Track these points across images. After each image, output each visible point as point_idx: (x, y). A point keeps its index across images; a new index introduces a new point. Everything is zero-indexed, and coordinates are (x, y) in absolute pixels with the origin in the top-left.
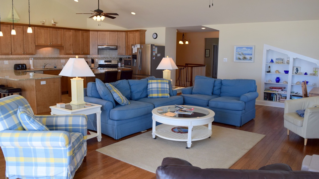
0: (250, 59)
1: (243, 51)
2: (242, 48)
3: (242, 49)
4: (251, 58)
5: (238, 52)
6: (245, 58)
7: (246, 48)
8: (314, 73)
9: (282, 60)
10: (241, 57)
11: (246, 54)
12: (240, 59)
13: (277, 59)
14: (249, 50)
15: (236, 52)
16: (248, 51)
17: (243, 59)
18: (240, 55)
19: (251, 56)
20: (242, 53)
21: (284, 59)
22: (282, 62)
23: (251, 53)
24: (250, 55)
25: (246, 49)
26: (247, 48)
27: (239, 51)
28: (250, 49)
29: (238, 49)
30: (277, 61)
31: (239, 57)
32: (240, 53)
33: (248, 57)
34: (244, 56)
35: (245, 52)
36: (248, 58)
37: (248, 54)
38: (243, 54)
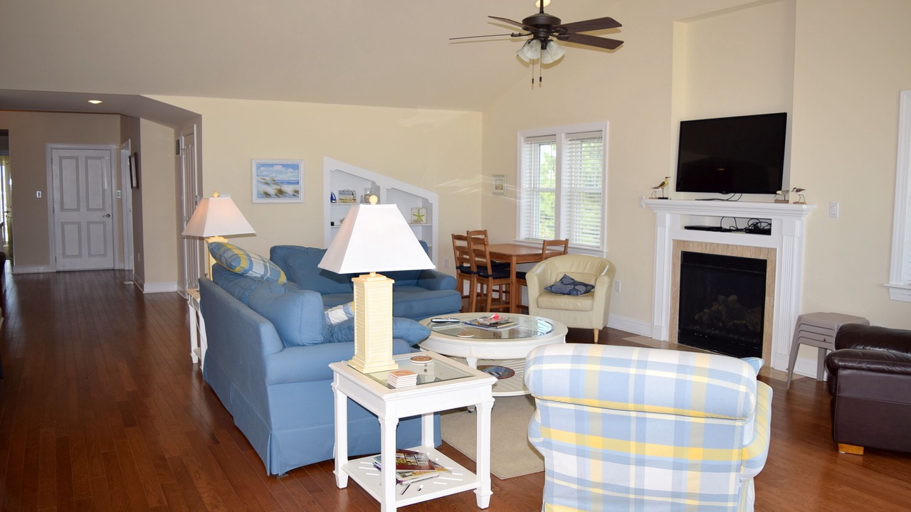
0: (294, 195)
1: (274, 175)
2: (272, 165)
3: (271, 168)
4: (297, 192)
5: (264, 176)
6: (281, 193)
7: (282, 165)
8: (416, 218)
9: (353, 194)
10: (272, 190)
11: (283, 182)
12: (267, 195)
13: (341, 193)
14: (291, 172)
15: (258, 176)
16: (289, 175)
17: (277, 195)
18: (267, 184)
19: (296, 187)
20: (274, 180)
21: (355, 191)
22: (355, 200)
23: (296, 179)
24: (293, 183)
25: (283, 169)
26: (284, 166)
27: (265, 173)
28: (291, 170)
29: (262, 168)
30: (343, 197)
31: (265, 191)
32: (267, 178)
33: (288, 189)
34: (278, 187)
35: (280, 177)
36: (289, 192)
37: (289, 183)
38: (275, 182)
